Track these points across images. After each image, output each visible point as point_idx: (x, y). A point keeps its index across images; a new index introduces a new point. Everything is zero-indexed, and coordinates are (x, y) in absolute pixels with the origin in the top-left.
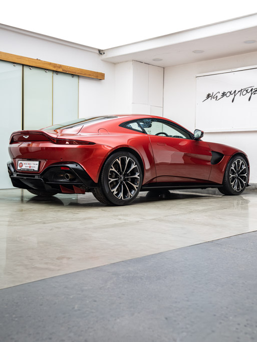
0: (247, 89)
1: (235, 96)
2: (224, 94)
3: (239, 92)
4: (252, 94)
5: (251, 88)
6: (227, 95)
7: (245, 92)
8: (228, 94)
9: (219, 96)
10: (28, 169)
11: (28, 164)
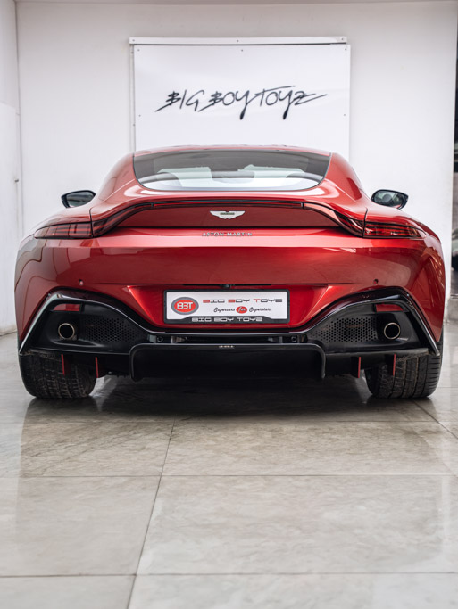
0: (278, 91)
1: (247, 104)
2: (216, 98)
3: (257, 95)
4: (290, 104)
5: (289, 90)
6: (227, 101)
7: (272, 98)
8: (229, 99)
9: (204, 100)
10: (235, 317)
11: (226, 301)
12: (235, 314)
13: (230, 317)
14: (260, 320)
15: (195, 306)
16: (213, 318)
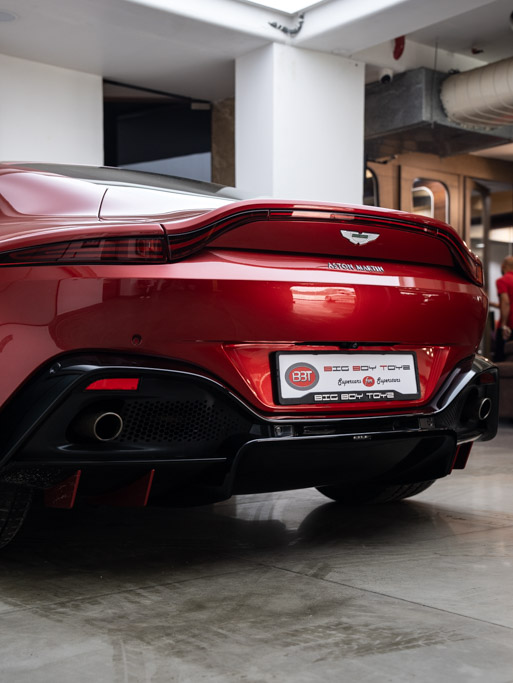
10: (365, 392)
11: (351, 368)
12: (362, 387)
13: (359, 393)
14: (391, 396)
15: (315, 377)
16: (340, 394)
